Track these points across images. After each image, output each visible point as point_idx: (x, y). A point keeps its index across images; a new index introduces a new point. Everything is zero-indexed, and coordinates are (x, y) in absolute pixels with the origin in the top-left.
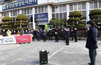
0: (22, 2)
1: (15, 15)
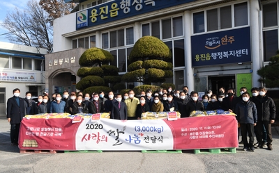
1: (117, 44)
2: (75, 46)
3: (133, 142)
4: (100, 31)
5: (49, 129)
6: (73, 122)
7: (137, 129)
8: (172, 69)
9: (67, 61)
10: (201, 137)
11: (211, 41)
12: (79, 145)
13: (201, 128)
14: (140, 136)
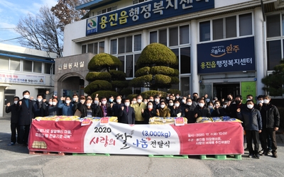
1: (125, 51)
2: (84, 51)
3: (140, 146)
4: (109, 37)
5: (59, 131)
6: (82, 125)
7: (145, 133)
8: (178, 76)
9: (76, 65)
10: (207, 143)
11: (217, 49)
12: (87, 148)
13: (207, 134)
14: (147, 140)
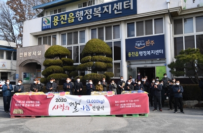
0: (95, 9)
1: (73, 43)
2: (40, 43)
3: (85, 109)
4: (60, 32)
5: (32, 102)
7: (88, 101)
9: (35, 53)
10: (127, 107)
11: (139, 43)
12: (51, 112)
13: (127, 101)
14: (89, 106)
